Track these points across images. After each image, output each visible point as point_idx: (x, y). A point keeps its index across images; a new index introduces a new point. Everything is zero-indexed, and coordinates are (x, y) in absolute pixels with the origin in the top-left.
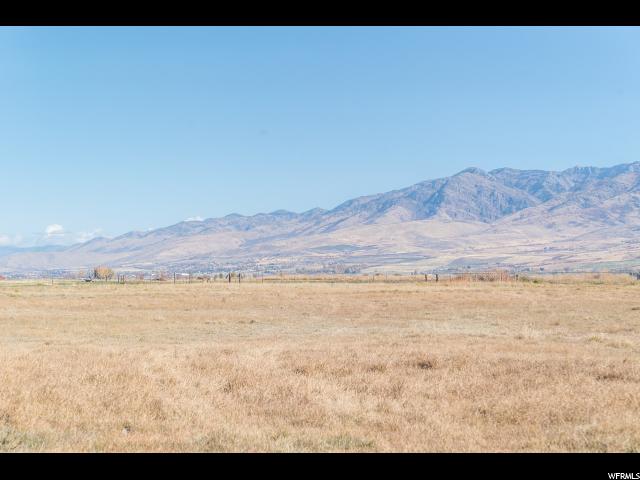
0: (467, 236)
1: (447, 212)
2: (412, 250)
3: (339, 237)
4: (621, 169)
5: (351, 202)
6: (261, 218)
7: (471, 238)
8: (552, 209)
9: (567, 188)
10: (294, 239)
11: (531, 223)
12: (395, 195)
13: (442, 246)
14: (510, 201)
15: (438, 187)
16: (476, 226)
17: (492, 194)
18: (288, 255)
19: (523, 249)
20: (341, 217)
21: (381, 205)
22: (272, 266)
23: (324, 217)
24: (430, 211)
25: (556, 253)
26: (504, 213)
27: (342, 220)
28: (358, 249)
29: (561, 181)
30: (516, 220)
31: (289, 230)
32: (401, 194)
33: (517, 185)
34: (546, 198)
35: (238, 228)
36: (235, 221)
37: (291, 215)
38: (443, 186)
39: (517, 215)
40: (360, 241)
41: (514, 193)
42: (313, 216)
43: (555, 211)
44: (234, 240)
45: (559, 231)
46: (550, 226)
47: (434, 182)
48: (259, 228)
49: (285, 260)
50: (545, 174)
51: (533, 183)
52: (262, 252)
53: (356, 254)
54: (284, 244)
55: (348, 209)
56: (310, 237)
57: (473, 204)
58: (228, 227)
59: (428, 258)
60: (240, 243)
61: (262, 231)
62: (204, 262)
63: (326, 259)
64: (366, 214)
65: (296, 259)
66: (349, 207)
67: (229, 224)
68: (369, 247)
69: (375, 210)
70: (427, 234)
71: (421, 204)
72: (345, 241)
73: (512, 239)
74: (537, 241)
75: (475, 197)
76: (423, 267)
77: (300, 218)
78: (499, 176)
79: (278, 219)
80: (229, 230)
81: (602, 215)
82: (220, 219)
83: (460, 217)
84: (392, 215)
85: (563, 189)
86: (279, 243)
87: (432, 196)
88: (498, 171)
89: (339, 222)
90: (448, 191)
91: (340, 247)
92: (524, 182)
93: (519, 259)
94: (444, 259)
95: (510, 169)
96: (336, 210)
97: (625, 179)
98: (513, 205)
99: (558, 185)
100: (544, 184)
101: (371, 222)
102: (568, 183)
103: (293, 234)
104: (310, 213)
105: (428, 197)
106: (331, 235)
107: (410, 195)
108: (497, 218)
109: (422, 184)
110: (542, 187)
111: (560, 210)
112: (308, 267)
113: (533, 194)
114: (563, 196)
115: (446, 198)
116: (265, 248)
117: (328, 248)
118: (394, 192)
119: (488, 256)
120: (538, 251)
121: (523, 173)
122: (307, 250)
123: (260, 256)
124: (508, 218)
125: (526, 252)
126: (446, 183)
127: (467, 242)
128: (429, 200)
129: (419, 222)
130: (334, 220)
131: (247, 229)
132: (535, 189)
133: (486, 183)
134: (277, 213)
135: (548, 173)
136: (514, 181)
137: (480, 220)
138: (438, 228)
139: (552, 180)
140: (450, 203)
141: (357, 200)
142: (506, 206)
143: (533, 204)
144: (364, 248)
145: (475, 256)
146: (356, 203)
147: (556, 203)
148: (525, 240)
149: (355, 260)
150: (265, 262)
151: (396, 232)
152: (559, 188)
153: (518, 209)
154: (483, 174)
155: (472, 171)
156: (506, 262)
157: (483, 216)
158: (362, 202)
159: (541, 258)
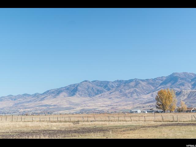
0: (85, 101)
1: (79, 94)
2: (68, 106)
3: (45, 102)
4: (131, 81)
5: (48, 91)
6: (19, 96)
7: (86, 102)
8: (111, 93)
9: (115, 86)
10: (31, 103)
11: (104, 98)
12: (62, 89)
13: (77, 105)
14: (98, 91)
15: (76, 86)
16: (88, 98)
17: (92, 89)
18: (29, 108)
19: (102, 105)
20: (45, 96)
21: (58, 92)
22: (24, 111)
23: (40, 96)
24: (73, 94)
25: (112, 107)
26: (96, 94)
27: (46, 97)
28: (51, 106)
29: (113, 84)
30: (100, 96)
31: (29, 100)
32: (64, 88)
33: (100, 86)
34: (109, 89)
35: (12, 99)
36: (11, 97)
37: (29, 95)
38: (77, 86)
39: (100, 95)
40: (51, 103)
41: (99, 88)
42: (36, 95)
43: (112, 94)
44: (11, 104)
45: (113, 100)
46: (110, 98)
47: (74, 85)
48: (19, 99)
49: (29, 110)
50: (108, 82)
51: (105, 85)
52: (21, 107)
53: (51, 107)
54: (28, 104)
55: (47, 93)
56: (36, 102)
57: (87, 92)
58: (9, 99)
59: (73, 108)
60: (13, 104)
61: (20, 100)
62: (2, 111)
63: (41, 109)
64: (53, 95)
65: (32, 109)
66: (48, 93)
67: (9, 98)
68: (55, 105)
69: (56, 93)
70: (73, 101)
71: (70, 92)
72: (47, 103)
73: (98, 102)
74: (106, 103)
75: (87, 89)
76: (72, 111)
77: (32, 96)
78: (94, 83)
79: (25, 96)
80: (9, 100)
81: (125, 95)
82: (5, 97)
83: (82, 96)
84: (61, 95)
85: (114, 87)
86: (26, 104)
87: (74, 89)
88: (94, 81)
89: (45, 97)
90: (79, 88)
91: (46, 106)
92: (102, 85)
93: (101, 109)
94: (79, 109)
95: (98, 81)
96: (44, 93)
97: (132, 84)
98: (99, 92)
99: (112, 85)
100: (108, 85)
101: (55, 97)
102: (115, 85)
103: (30, 101)
104: (35, 94)
105: (73, 89)
106: (42, 102)
107: (67, 89)
108: (94, 96)
109: (70, 85)
110: (107, 86)
111: (113, 93)
112: (36, 112)
113: (104, 88)
114: (114, 89)
115: (78, 90)
116: (21, 106)
117: (42, 106)
118: (62, 88)
119: (92, 108)
120: (106, 106)
121: (101, 82)
122: (35, 106)
123: (20, 109)
124: (97, 96)
125: (103, 106)
126: (78, 85)
127: (85, 103)
128: (73, 90)
129: (70, 97)
130: (43, 97)
131: (15, 100)
132: (105, 87)
133: (91, 85)
134: (24, 95)
135: (109, 82)
136: (99, 84)
137: (89, 97)
138: (76, 99)
139: (110, 84)
140: (79, 91)
141: (50, 90)
142: (96, 92)
143: (105, 92)
144: (53, 106)
145: (87, 108)
146: (50, 91)
147: (112, 91)
148: (102, 103)
149: (51, 110)
150: (22, 110)
151: (63, 101)
152: (113, 87)
153: (100, 93)
154: (89, 82)
155: (86, 81)
156: (97, 109)
157: (90, 95)
158: (52, 91)
159: (107, 109)
